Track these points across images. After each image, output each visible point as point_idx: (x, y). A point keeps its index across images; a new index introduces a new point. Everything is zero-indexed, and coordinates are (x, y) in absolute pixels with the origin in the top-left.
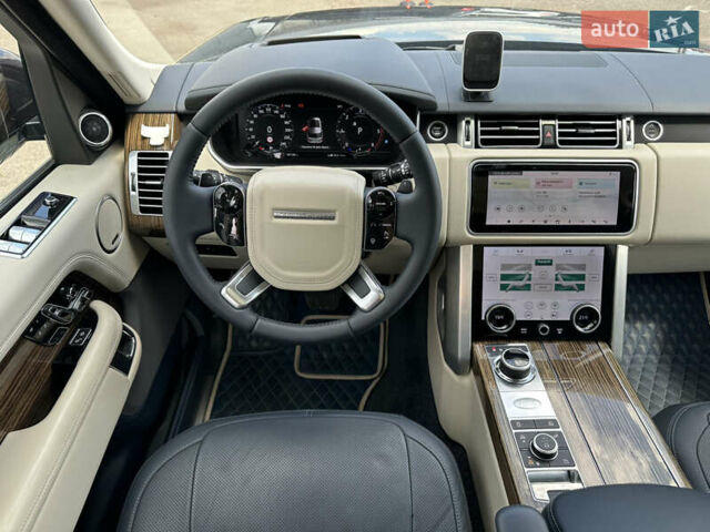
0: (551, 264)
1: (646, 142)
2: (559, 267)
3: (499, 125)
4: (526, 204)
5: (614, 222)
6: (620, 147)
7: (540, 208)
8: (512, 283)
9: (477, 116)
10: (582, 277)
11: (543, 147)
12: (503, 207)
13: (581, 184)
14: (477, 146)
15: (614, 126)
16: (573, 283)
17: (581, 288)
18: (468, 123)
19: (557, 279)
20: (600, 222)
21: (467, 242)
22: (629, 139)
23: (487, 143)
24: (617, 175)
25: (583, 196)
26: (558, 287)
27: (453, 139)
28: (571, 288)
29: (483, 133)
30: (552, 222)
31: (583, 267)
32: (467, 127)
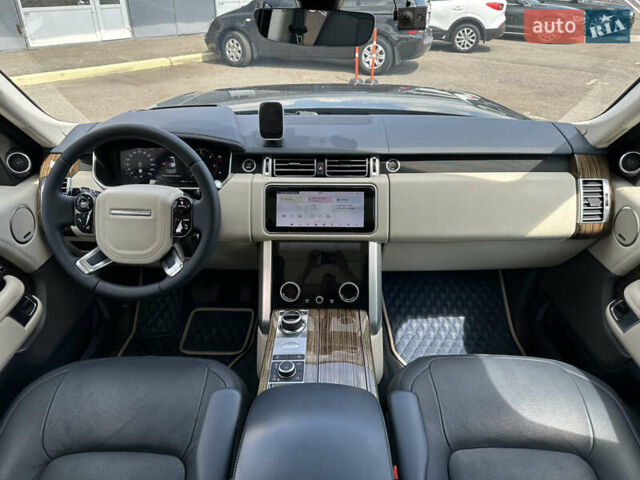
1: (387, 173)
3: (287, 162)
4: (302, 213)
5: (361, 225)
6: (369, 176)
7: (312, 216)
9: (273, 156)
11: (317, 176)
12: (288, 216)
13: (338, 200)
14: (273, 176)
15: (365, 163)
18: (267, 161)
20: (352, 226)
21: (268, 239)
22: (374, 171)
23: (280, 174)
24: (362, 195)
25: (339, 208)
27: (259, 170)
29: (277, 167)
30: (320, 225)
32: (268, 163)
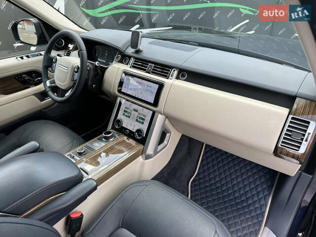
0: (137, 112)
2: (139, 113)
5: (152, 101)
6: (168, 78)
8: (126, 114)
10: (144, 120)
11: (146, 72)
12: (127, 88)
13: (147, 86)
14: (131, 67)
15: (169, 71)
16: (141, 121)
17: (143, 123)
18: (132, 60)
19: (137, 117)
20: (149, 101)
22: (172, 76)
24: (157, 86)
25: (147, 90)
26: (137, 120)
28: (140, 122)
29: (133, 63)
31: (145, 116)
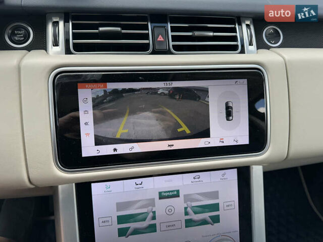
0: (178, 196)
1: (268, 48)
6: (243, 52)
10: (215, 207)
11: (154, 52)
14: (68, 52)
16: (206, 215)
17: (216, 219)
18: (56, 24)
19: (187, 213)
22: (251, 44)
26: (189, 223)
27: (40, 44)
29: (75, 36)
31: (215, 195)
